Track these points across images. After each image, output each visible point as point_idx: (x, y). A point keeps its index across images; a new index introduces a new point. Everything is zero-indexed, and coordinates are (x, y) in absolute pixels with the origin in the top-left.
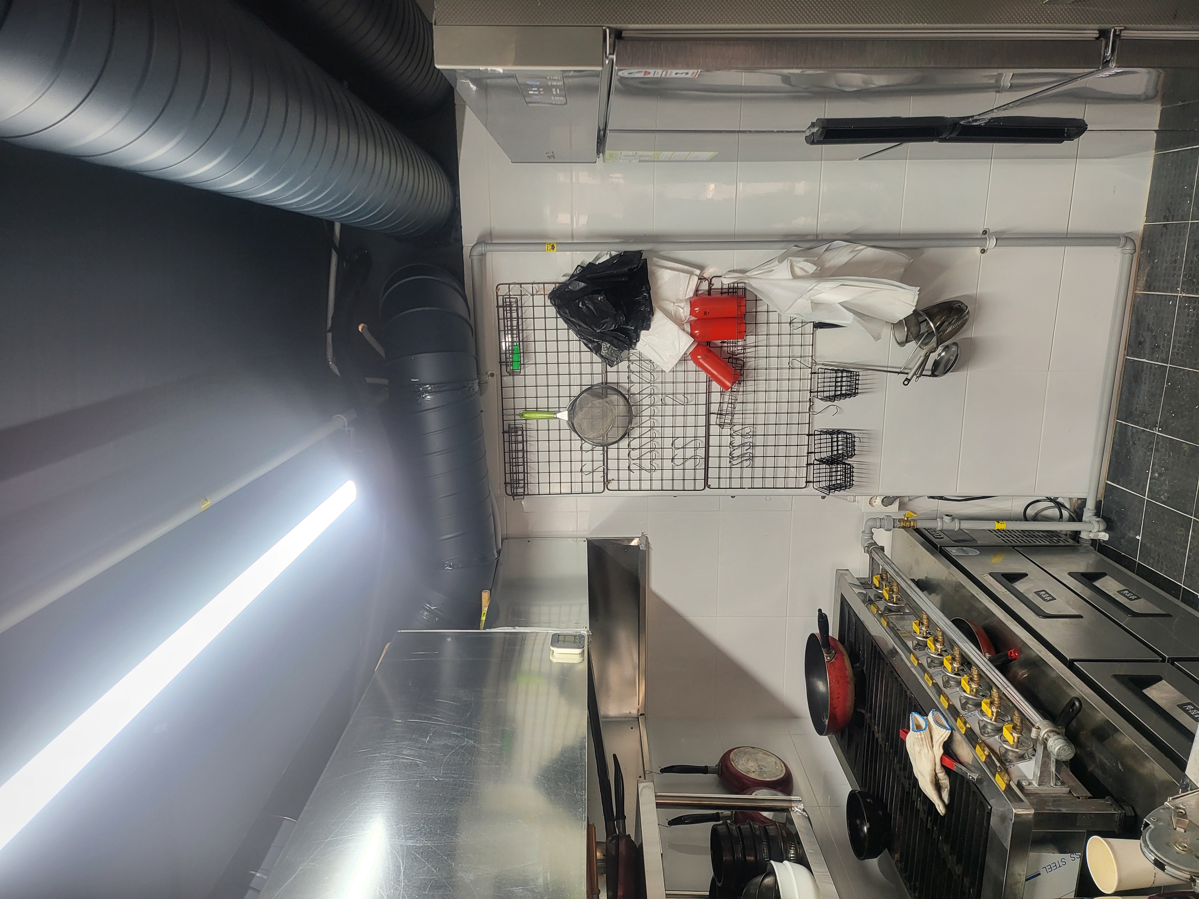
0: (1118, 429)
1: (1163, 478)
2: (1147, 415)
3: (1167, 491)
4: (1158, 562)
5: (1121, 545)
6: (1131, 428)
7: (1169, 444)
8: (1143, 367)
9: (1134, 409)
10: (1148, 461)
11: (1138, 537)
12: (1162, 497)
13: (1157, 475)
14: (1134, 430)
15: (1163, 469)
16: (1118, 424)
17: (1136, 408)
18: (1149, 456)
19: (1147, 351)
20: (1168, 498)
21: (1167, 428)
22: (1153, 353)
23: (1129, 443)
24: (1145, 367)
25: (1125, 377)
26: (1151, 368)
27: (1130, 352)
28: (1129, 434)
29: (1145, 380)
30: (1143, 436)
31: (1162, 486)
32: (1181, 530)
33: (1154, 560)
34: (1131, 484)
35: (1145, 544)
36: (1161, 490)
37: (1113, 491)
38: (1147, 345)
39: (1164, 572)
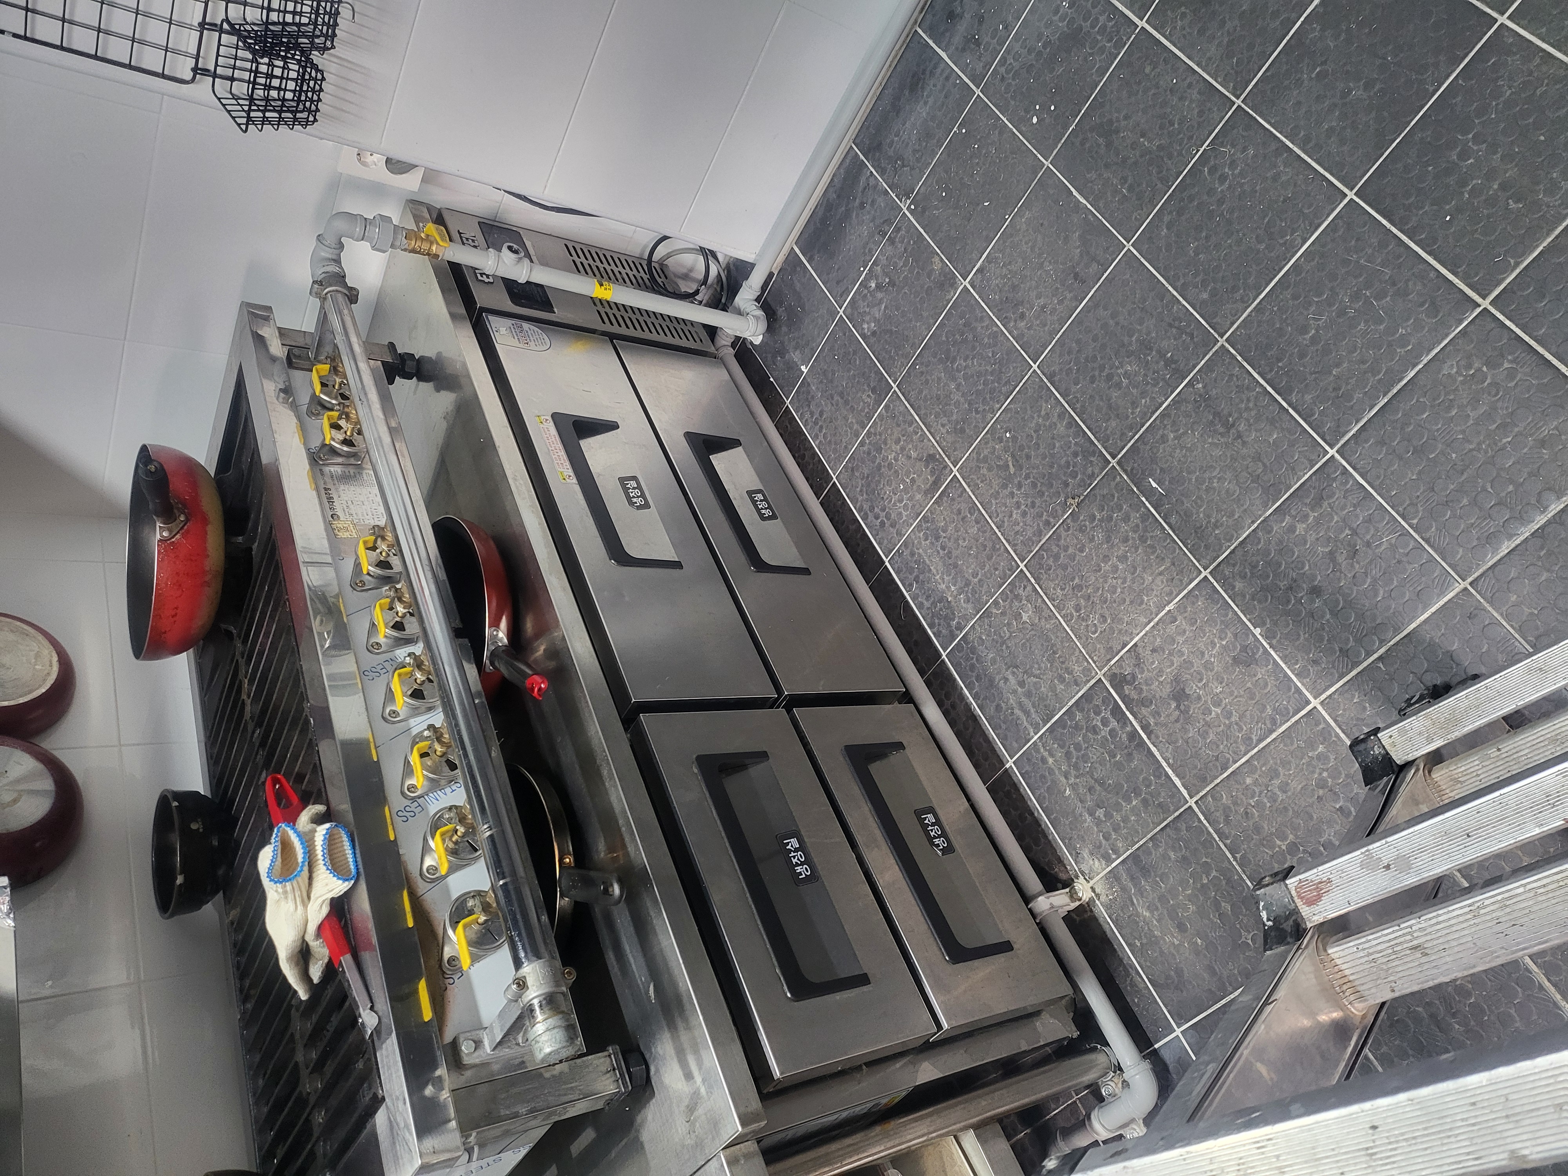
0: (848, 161)
1: (879, 295)
2: (904, 166)
3: (876, 320)
4: (816, 423)
5: (775, 364)
6: (869, 174)
7: (914, 242)
8: (935, 67)
9: (888, 141)
10: (870, 250)
11: (803, 368)
12: (865, 326)
13: (873, 285)
14: (872, 182)
15: (887, 280)
16: (852, 154)
17: (893, 141)
18: (875, 242)
19: (957, 40)
20: (874, 333)
21: (924, 211)
22: (964, 50)
23: (855, 199)
24: (939, 70)
25: (898, 69)
26: (947, 78)
27: (927, 23)
28: (863, 180)
29: (928, 97)
30: (881, 201)
31: (873, 307)
32: (869, 396)
33: (812, 417)
34: (828, 274)
35: (809, 385)
36: (869, 313)
37: (798, 269)
38: (962, 28)
39: (817, 442)
